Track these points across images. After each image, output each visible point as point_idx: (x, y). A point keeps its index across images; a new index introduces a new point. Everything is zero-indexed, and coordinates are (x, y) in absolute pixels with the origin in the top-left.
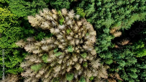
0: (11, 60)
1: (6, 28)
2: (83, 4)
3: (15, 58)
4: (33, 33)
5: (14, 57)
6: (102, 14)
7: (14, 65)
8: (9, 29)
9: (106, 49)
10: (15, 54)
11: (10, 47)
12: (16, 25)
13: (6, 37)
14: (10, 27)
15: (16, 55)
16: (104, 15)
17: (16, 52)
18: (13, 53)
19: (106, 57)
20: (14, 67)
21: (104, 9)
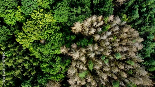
0: (54, 66)
1: (50, 34)
2: (126, 10)
3: (58, 65)
4: (74, 39)
5: (56, 63)
6: (148, 20)
7: (57, 72)
8: (53, 35)
9: (149, 55)
10: (57, 60)
11: (52, 53)
12: (57, 30)
13: (50, 43)
14: (54, 34)
15: (59, 62)
16: (150, 21)
17: (58, 59)
18: (56, 60)
19: (148, 64)
20: (57, 74)
21: (149, 15)
